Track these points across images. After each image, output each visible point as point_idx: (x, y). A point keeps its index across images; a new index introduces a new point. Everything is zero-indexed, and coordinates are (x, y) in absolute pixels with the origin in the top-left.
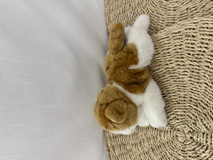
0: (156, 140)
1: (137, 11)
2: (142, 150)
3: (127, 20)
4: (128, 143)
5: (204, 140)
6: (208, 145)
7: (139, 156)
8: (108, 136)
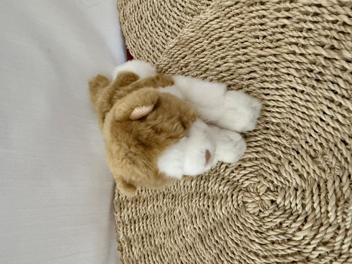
6: (307, 213)
7: (176, 255)
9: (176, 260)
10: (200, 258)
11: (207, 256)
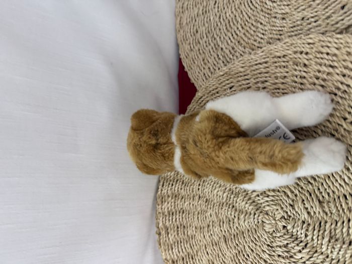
0: (231, 225)
1: (226, 13)
2: (210, 238)
3: (208, 27)
4: (190, 224)
5: (302, 232)
6: (308, 241)
7: (204, 247)
8: (160, 211)
9: (203, 250)
10: (222, 253)
11: (228, 254)
